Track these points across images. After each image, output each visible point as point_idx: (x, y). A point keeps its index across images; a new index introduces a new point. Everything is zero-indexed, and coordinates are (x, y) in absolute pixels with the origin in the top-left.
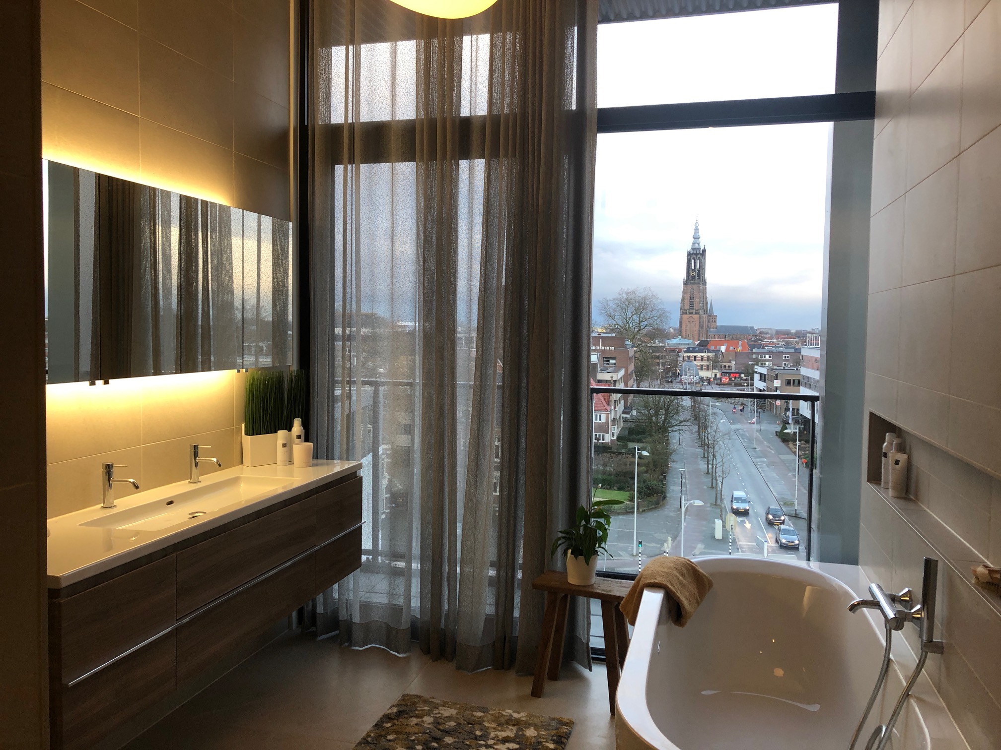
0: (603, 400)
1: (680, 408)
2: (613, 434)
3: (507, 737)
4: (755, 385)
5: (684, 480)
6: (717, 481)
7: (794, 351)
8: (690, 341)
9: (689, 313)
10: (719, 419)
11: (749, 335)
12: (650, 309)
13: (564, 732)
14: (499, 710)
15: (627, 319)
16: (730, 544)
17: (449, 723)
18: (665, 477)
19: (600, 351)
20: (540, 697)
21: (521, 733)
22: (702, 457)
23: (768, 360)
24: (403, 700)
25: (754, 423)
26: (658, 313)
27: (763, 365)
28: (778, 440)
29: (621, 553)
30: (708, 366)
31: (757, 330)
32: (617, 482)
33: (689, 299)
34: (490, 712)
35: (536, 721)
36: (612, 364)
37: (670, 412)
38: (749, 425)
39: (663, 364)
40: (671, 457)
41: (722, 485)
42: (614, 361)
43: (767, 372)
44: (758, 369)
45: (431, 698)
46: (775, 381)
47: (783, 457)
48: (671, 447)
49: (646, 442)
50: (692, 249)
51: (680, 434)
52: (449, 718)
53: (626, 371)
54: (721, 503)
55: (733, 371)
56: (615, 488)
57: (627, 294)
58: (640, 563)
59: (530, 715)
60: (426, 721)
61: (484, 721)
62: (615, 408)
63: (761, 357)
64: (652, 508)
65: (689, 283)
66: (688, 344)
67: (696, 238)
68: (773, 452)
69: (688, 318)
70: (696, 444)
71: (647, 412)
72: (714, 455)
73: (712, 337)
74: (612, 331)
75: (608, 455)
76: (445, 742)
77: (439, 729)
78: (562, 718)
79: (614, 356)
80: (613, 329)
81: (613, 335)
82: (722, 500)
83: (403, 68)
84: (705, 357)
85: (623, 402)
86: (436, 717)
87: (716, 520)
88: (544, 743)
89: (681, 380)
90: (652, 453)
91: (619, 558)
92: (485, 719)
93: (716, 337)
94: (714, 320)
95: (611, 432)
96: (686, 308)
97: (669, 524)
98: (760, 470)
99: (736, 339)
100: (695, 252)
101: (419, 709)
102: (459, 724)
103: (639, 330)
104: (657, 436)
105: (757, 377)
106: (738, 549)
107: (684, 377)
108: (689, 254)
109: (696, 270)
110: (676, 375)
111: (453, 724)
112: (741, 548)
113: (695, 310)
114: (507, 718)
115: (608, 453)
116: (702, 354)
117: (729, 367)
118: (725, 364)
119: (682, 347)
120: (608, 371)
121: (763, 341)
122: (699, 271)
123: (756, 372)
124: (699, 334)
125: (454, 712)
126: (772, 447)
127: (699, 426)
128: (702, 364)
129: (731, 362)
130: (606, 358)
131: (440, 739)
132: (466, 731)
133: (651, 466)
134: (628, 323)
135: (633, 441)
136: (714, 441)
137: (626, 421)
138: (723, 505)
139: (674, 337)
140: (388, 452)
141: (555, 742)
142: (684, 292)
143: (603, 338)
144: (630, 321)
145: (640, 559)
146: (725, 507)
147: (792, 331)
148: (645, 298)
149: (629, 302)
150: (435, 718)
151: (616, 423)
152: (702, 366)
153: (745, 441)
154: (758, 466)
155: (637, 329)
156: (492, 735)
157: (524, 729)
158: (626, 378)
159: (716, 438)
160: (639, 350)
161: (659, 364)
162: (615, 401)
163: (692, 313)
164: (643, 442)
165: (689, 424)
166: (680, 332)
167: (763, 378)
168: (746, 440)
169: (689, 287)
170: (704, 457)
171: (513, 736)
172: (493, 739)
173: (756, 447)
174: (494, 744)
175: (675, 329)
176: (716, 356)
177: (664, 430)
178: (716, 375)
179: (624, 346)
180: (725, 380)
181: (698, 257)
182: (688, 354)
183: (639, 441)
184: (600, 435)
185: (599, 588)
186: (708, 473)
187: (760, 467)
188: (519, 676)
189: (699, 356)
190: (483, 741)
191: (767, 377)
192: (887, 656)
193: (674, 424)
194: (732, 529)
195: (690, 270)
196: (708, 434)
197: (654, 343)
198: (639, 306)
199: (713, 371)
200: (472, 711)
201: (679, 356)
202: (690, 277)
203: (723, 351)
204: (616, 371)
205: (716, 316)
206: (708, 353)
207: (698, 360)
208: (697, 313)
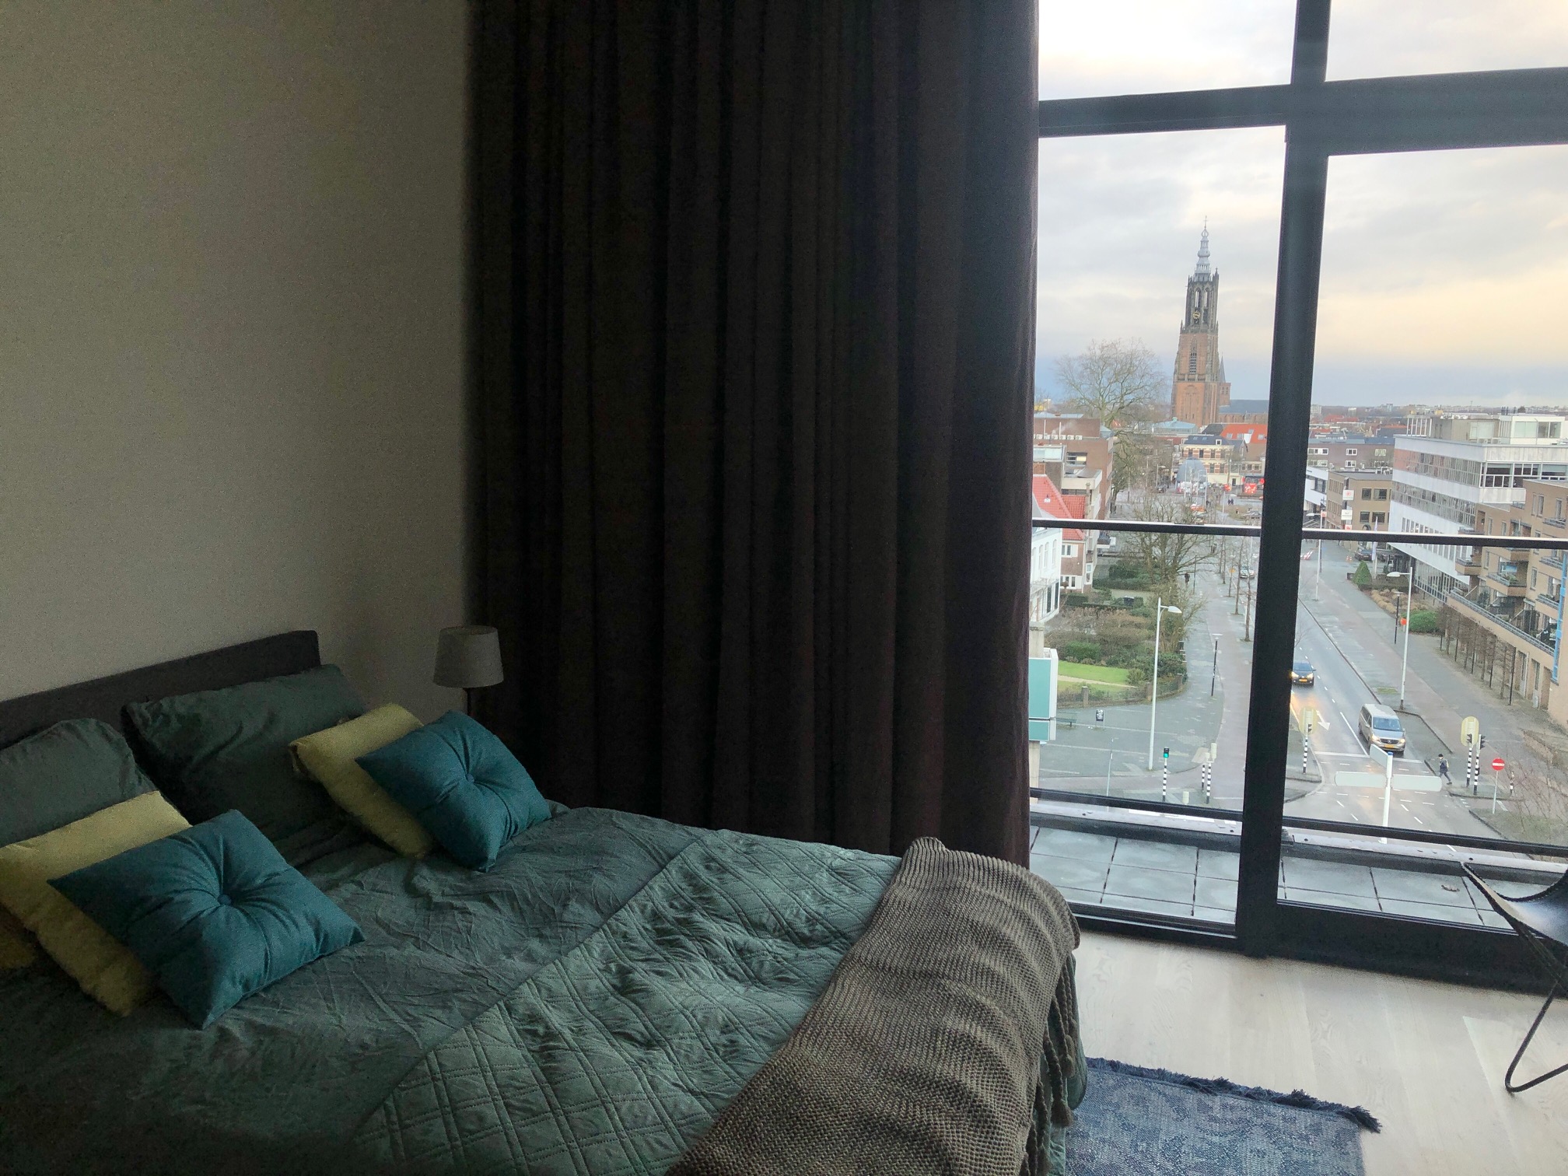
2: (1088, 577)
7: (1364, 443)
8: (1190, 426)
9: (1189, 380)
12: (1138, 373)
15: (1102, 390)
16: (1305, 754)
18: (1181, 646)
19: (1063, 441)
23: (1321, 458)
25: (1309, 559)
26: (1152, 380)
27: (1316, 465)
28: (1353, 590)
29: (1128, 765)
30: (1222, 466)
32: (1105, 654)
33: (1189, 356)
36: (1080, 463)
39: (1151, 463)
42: (1084, 459)
43: (1329, 477)
44: (1314, 472)
46: (1344, 491)
47: (1366, 615)
50: (1196, 274)
53: (1104, 476)
55: (1262, 474)
56: (1103, 662)
57: (1102, 348)
58: (1165, 782)
62: (1090, 535)
63: (1309, 451)
64: (1167, 696)
65: (1190, 331)
66: (1188, 431)
67: (1203, 255)
68: (1347, 607)
69: (1186, 389)
70: (1221, 593)
73: (1226, 420)
74: (1077, 409)
75: (1083, 610)
79: (1083, 451)
80: (1079, 407)
81: (1080, 415)
84: (1218, 452)
89: (1178, 489)
91: (1126, 774)
93: (1228, 418)
94: (1225, 390)
95: (1084, 572)
97: (1198, 720)
98: (1330, 635)
100: (1201, 279)
103: (1121, 408)
106: (1315, 761)
107: (1183, 484)
108: (1191, 283)
109: (1202, 309)
110: (1170, 481)
112: (1319, 760)
115: (1083, 606)
116: (1213, 447)
117: (1257, 467)
118: (1250, 463)
119: (1179, 435)
120: (1076, 475)
122: (1206, 310)
123: (1309, 477)
124: (1204, 415)
126: (1344, 599)
128: (1212, 462)
129: (1259, 460)
130: (1071, 454)
133: (1163, 628)
134: (1102, 396)
135: (1118, 587)
137: (1103, 555)
139: (1164, 418)
142: (1182, 345)
143: (1062, 420)
144: (1107, 392)
145: (1165, 776)
147: (1350, 409)
148: (1131, 357)
149: (1105, 361)
151: (1092, 558)
152: (1212, 466)
154: (1327, 629)
155: (1116, 408)
158: (1104, 486)
160: (1121, 441)
161: (1144, 463)
163: (1193, 379)
164: (1136, 589)
166: (1172, 410)
167: (1320, 485)
169: (1190, 336)
173: (1319, 599)
175: (1166, 406)
176: (1236, 450)
178: (1234, 481)
179: (1097, 433)
180: (1251, 489)
181: (1205, 288)
182: (1191, 447)
183: (1129, 587)
184: (1067, 578)
186: (1248, 640)
187: (1330, 631)
191: (1327, 484)
194: (1309, 730)
195: (1192, 309)
198: (1122, 368)
199: (1231, 474)
201: (1174, 450)
202: (1191, 320)
203: (1247, 442)
204: (1090, 475)
205: (1230, 384)
206: (1223, 444)
207: (1207, 457)
208: (1202, 380)
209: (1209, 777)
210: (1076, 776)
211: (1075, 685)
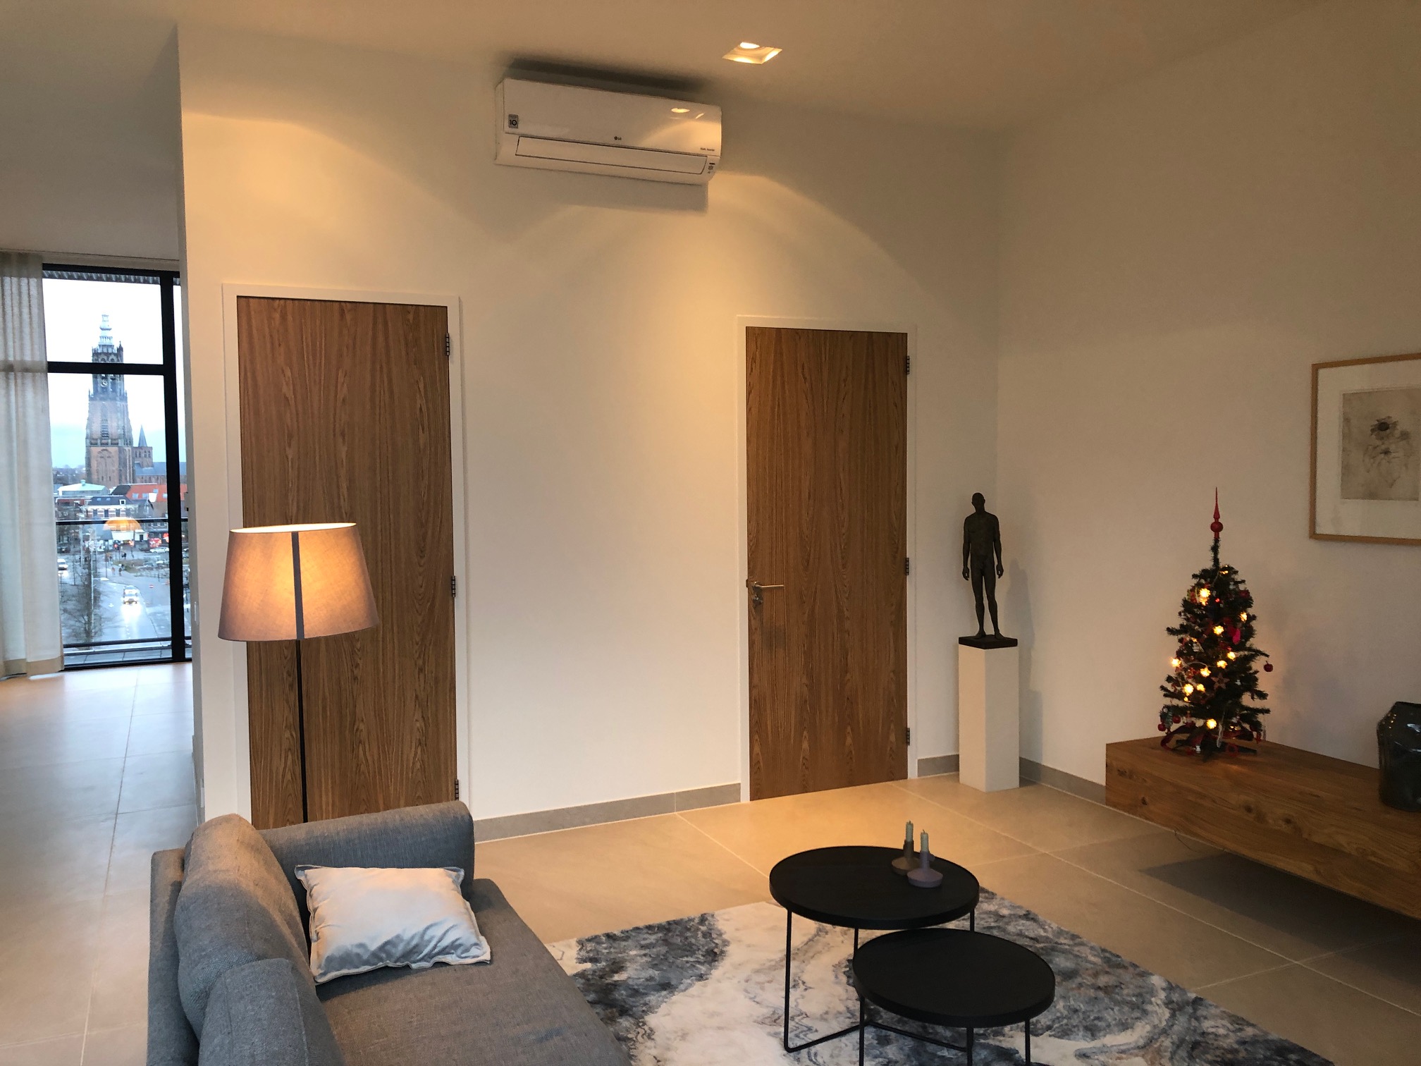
8: (100, 488)
9: (102, 444)
33: (100, 419)
50: (100, 345)
65: (98, 398)
66: (97, 492)
67: (105, 329)
69: (100, 453)
84: (123, 511)
96: (95, 437)
100: (105, 351)
113: (111, 440)
119: (86, 497)
129: (163, 516)
142: (91, 411)
163: (107, 444)
169: (99, 404)
176: (141, 508)
178: (141, 537)
180: (156, 543)
182: (95, 507)
189: (113, 509)
199: (137, 531)
202: (99, 392)
203: (153, 500)
206: (128, 504)
208: (115, 444)
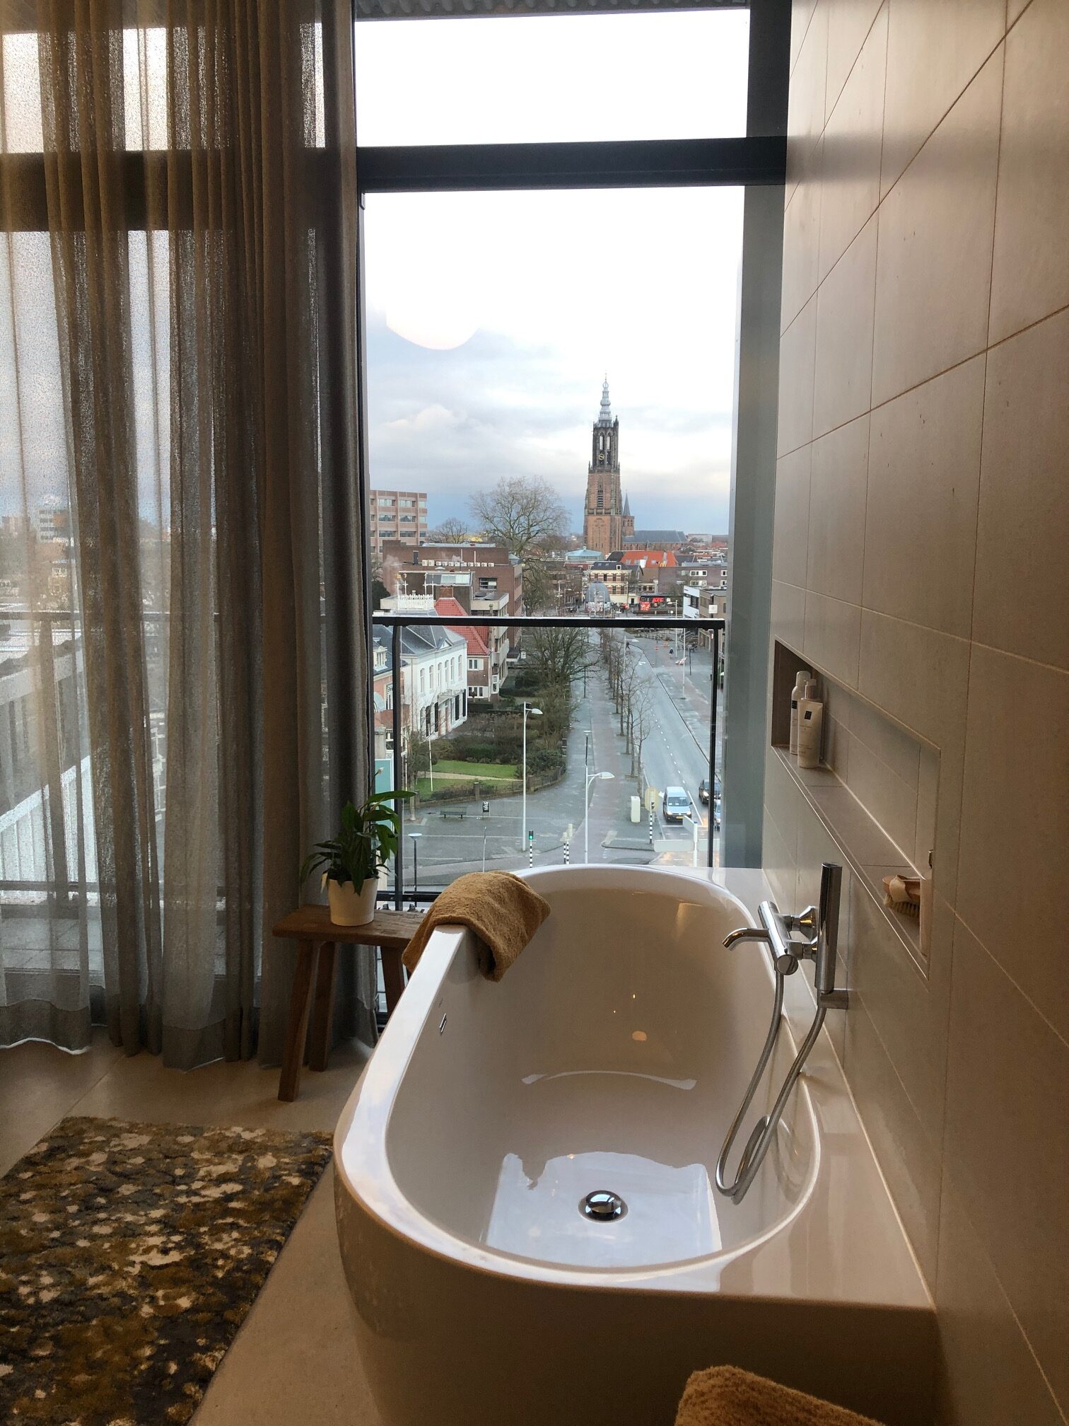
0: (479, 639)
1: (585, 647)
2: (495, 686)
3: (226, 1173)
4: (684, 613)
5: (589, 746)
6: (632, 744)
8: (598, 554)
9: (597, 513)
10: (635, 660)
11: (677, 544)
12: (542, 507)
13: (319, 1156)
14: (220, 1129)
15: (512, 523)
16: (651, 828)
17: (132, 1161)
18: (565, 743)
19: (475, 568)
20: (292, 1101)
21: (250, 1164)
22: (613, 714)
23: (701, 578)
24: (62, 1128)
25: (682, 665)
26: (554, 514)
27: (695, 585)
29: (505, 848)
30: (622, 588)
31: (687, 536)
32: (500, 753)
33: (596, 493)
34: (206, 1135)
35: (278, 1141)
36: (492, 587)
37: (571, 651)
38: (676, 667)
39: (563, 587)
40: (573, 715)
41: (640, 749)
42: (494, 584)
43: (700, 594)
44: (689, 590)
45: (111, 1120)
46: (710, 606)
48: (573, 701)
49: (539, 696)
50: (600, 421)
51: (585, 683)
52: (135, 1152)
53: (511, 597)
54: (639, 773)
55: (655, 594)
56: (498, 761)
57: (510, 485)
58: (531, 860)
59: (269, 1134)
60: (93, 1161)
61: (192, 1151)
62: (496, 650)
63: (693, 573)
64: (548, 786)
65: (596, 471)
66: (596, 558)
67: (605, 404)
68: (707, 703)
69: (595, 521)
70: (607, 696)
71: (540, 654)
72: (630, 711)
73: (628, 548)
74: (492, 540)
75: (487, 716)
76: (120, 1195)
77: (114, 1173)
78: (321, 1133)
79: (494, 576)
80: (493, 537)
81: (493, 545)
82: (640, 769)
83: (15, 57)
84: (619, 576)
85: (507, 641)
86: (113, 1152)
87: (633, 798)
88: (284, 1178)
89: (586, 606)
90: (546, 710)
91: (503, 856)
92: (196, 1146)
93: (633, 546)
94: (630, 523)
95: (491, 683)
96: (592, 507)
97: (571, 805)
98: (690, 727)
99: (661, 549)
100: (604, 425)
101: (86, 1141)
102: (150, 1159)
103: (528, 538)
104: (553, 688)
105: (686, 601)
106: (661, 834)
107: (591, 604)
108: (596, 429)
109: (606, 451)
110: (578, 602)
111: (140, 1160)
112: (666, 833)
113: (605, 509)
114: (230, 1142)
115: (487, 713)
116: (614, 572)
117: (651, 588)
118: (646, 584)
119: (588, 562)
120: (486, 597)
121: (696, 552)
122: (609, 453)
123: (685, 595)
124: (611, 543)
125: (145, 1139)
127: (610, 672)
128: (614, 584)
129: (652, 582)
130: (483, 579)
131: (110, 1190)
132: (158, 1171)
133: (546, 727)
134: (513, 528)
135: (522, 695)
136: (630, 691)
137: (512, 668)
138: (642, 777)
139: (577, 547)
140: (161, 724)
141: (302, 1173)
142: (590, 483)
143: (477, 549)
144: (516, 525)
145: (531, 855)
146: (644, 778)
148: (535, 493)
149: (514, 497)
150: (111, 1153)
151: (498, 671)
152: (614, 588)
153: (670, 690)
154: (688, 722)
155: (524, 538)
156: (202, 1173)
157: (256, 1157)
158: (512, 607)
159: (631, 687)
160: (528, 567)
161: (556, 586)
162: (497, 640)
163: (601, 513)
164: (534, 696)
165: (597, 668)
166: (585, 540)
167: (695, 602)
168: (671, 688)
169: (597, 476)
170: (617, 713)
171: (237, 1170)
172: (202, 1179)
173: (685, 697)
174: (203, 1188)
175: (578, 537)
176: (633, 574)
177: (563, 678)
178: (633, 600)
179: (507, 561)
180: (645, 607)
181: (608, 433)
182: (596, 572)
183: (529, 695)
184: (476, 689)
185: (379, 928)
186: (622, 734)
187: (690, 724)
188: (264, 1069)
189: (610, 574)
190: (185, 1184)
191: (699, 601)
192: (777, 1010)
193: (578, 669)
194: (653, 807)
195: (598, 452)
196: (622, 682)
197: (550, 556)
198: (528, 503)
199: (630, 594)
200: (177, 1136)
201: (584, 575)
202: (597, 462)
203: (643, 566)
204: (497, 598)
205: (633, 517)
206: (622, 569)
207: (610, 580)
208: (608, 513)
209: (568, 853)
210: (460, 862)
211: (469, 782)
